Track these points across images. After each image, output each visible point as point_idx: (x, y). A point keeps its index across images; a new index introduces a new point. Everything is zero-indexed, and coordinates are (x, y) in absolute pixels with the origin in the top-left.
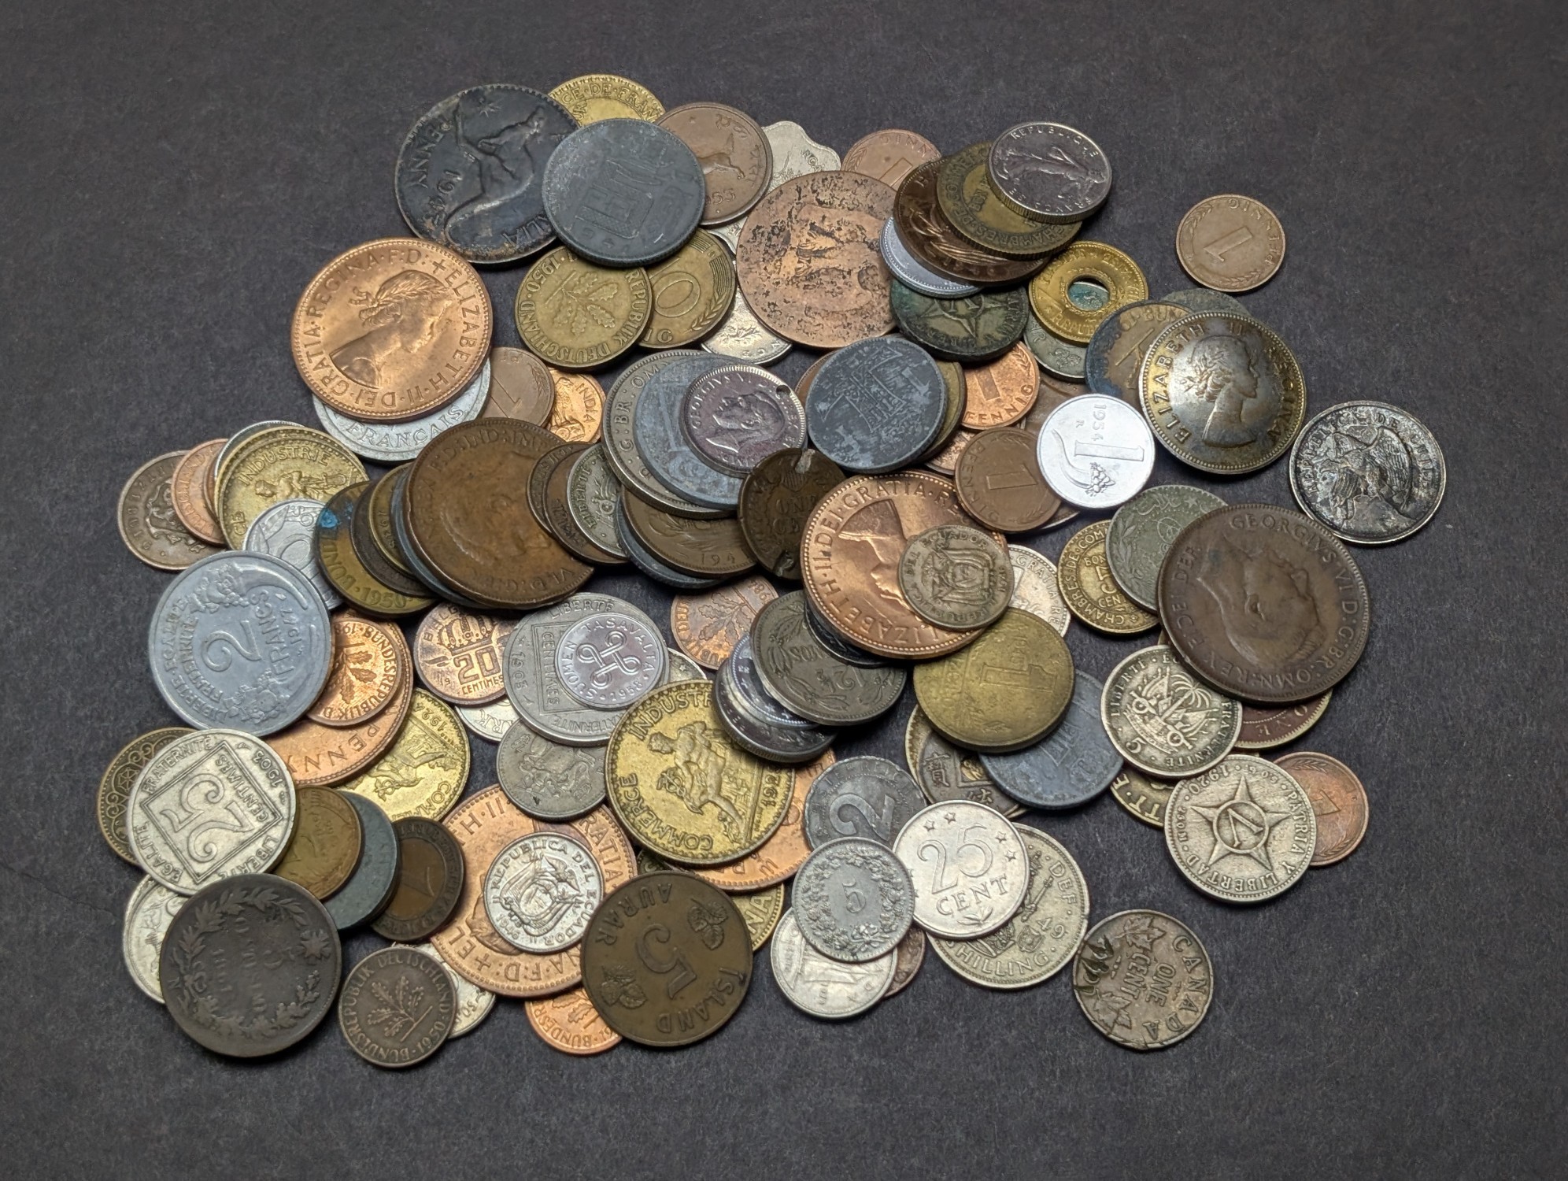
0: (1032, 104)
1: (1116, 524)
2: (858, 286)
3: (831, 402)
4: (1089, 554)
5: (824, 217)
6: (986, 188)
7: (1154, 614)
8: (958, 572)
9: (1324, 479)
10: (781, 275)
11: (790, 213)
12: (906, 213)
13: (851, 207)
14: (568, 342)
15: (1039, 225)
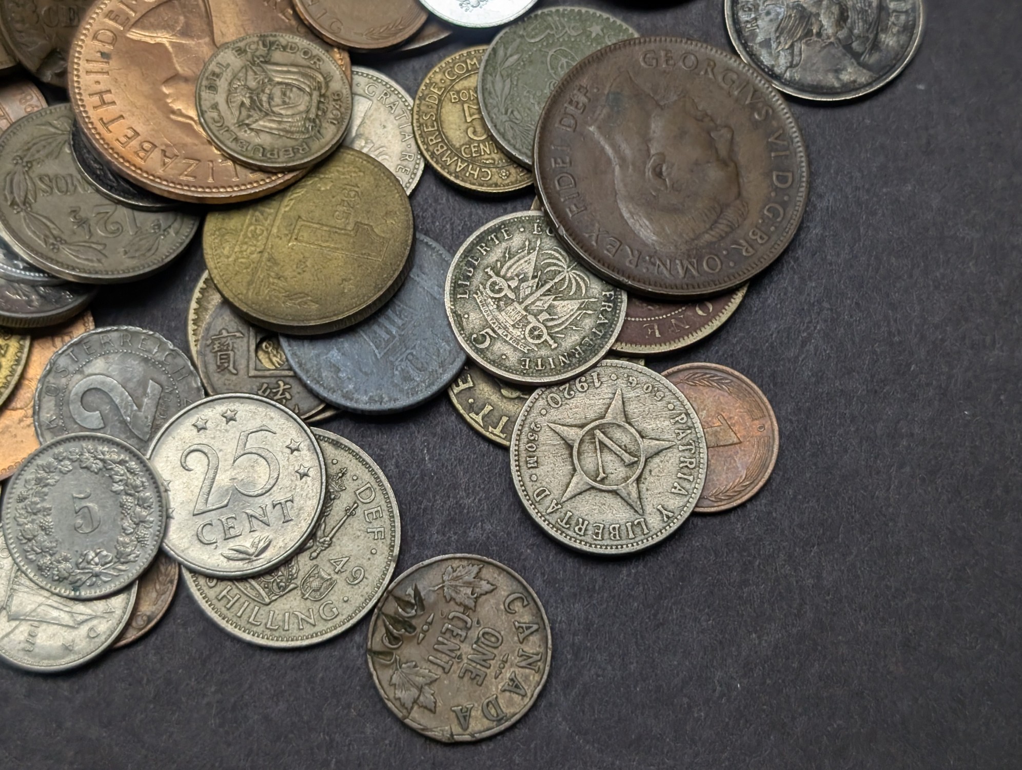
1: (494, 50)
4: (457, 87)
7: (528, 169)
8: (277, 92)
9: (768, 13)
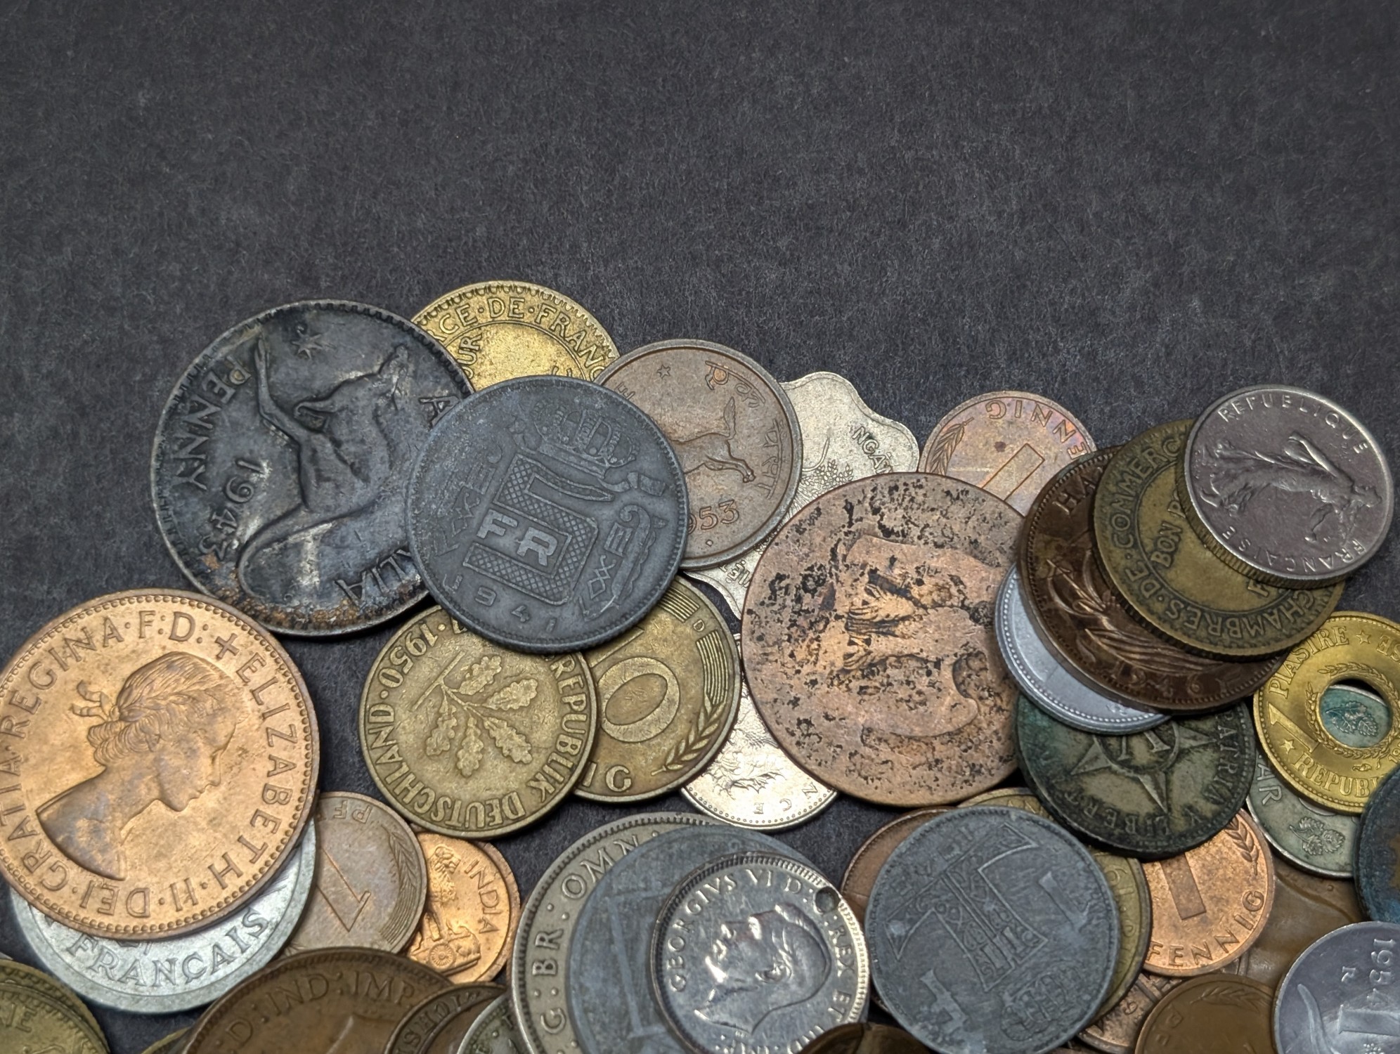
0: (1248, 343)
2: (953, 690)
3: (912, 922)
5: (893, 560)
6: (1178, 519)
10: (819, 668)
11: (833, 551)
12: (1041, 571)
13: (940, 540)
14: (451, 786)
15: (1273, 591)
